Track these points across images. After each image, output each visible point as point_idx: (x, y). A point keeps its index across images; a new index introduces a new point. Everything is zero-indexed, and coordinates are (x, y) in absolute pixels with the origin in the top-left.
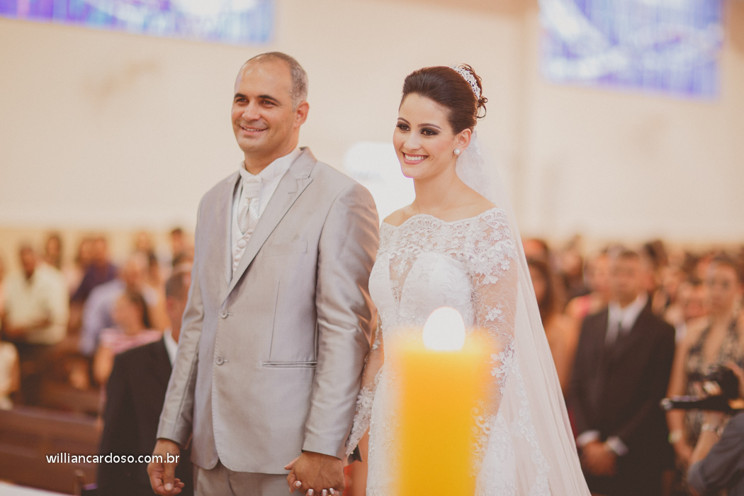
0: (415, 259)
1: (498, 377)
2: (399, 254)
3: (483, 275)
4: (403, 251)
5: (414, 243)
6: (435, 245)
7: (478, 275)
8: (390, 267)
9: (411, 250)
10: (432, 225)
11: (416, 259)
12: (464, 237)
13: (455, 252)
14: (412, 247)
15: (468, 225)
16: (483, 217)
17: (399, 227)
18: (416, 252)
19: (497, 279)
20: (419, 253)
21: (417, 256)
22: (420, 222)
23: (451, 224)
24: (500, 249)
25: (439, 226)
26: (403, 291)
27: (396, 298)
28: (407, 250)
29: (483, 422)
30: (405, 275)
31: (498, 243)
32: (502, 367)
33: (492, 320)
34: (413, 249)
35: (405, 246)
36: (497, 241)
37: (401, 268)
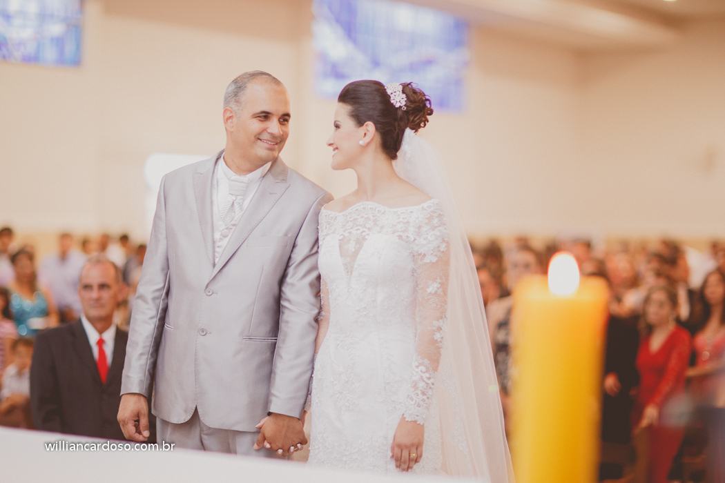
0: (364, 239)
1: (439, 340)
2: (346, 234)
3: (425, 255)
4: (350, 233)
5: (361, 226)
6: (382, 227)
7: (420, 254)
8: (340, 246)
9: (359, 232)
10: (377, 210)
11: (366, 239)
12: (408, 222)
13: (401, 234)
14: (358, 229)
15: (411, 212)
16: (425, 207)
17: (344, 213)
18: (364, 234)
19: (436, 259)
20: (368, 234)
21: (366, 237)
22: (364, 208)
23: (395, 210)
24: (438, 233)
25: (383, 211)
26: (355, 266)
27: (348, 272)
28: (354, 232)
29: (429, 378)
30: (356, 253)
31: (437, 229)
32: (441, 332)
33: (433, 292)
34: (361, 231)
35: (351, 228)
36: (436, 227)
37: (351, 247)
